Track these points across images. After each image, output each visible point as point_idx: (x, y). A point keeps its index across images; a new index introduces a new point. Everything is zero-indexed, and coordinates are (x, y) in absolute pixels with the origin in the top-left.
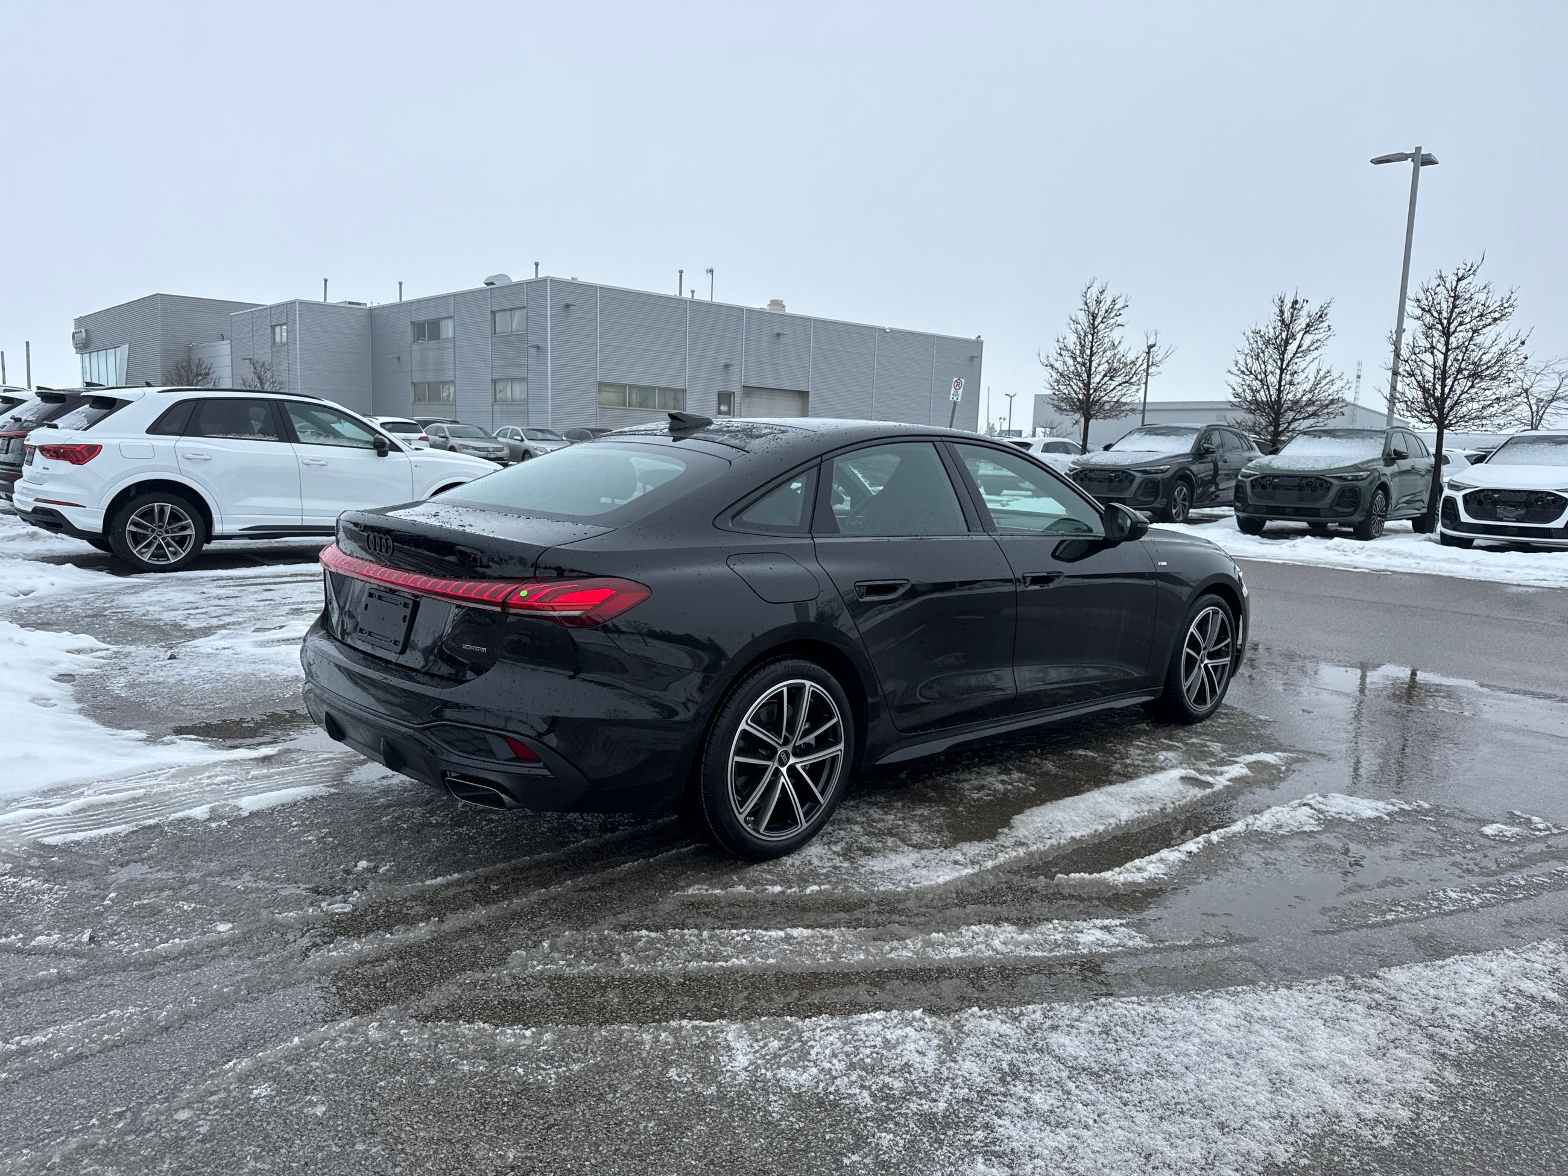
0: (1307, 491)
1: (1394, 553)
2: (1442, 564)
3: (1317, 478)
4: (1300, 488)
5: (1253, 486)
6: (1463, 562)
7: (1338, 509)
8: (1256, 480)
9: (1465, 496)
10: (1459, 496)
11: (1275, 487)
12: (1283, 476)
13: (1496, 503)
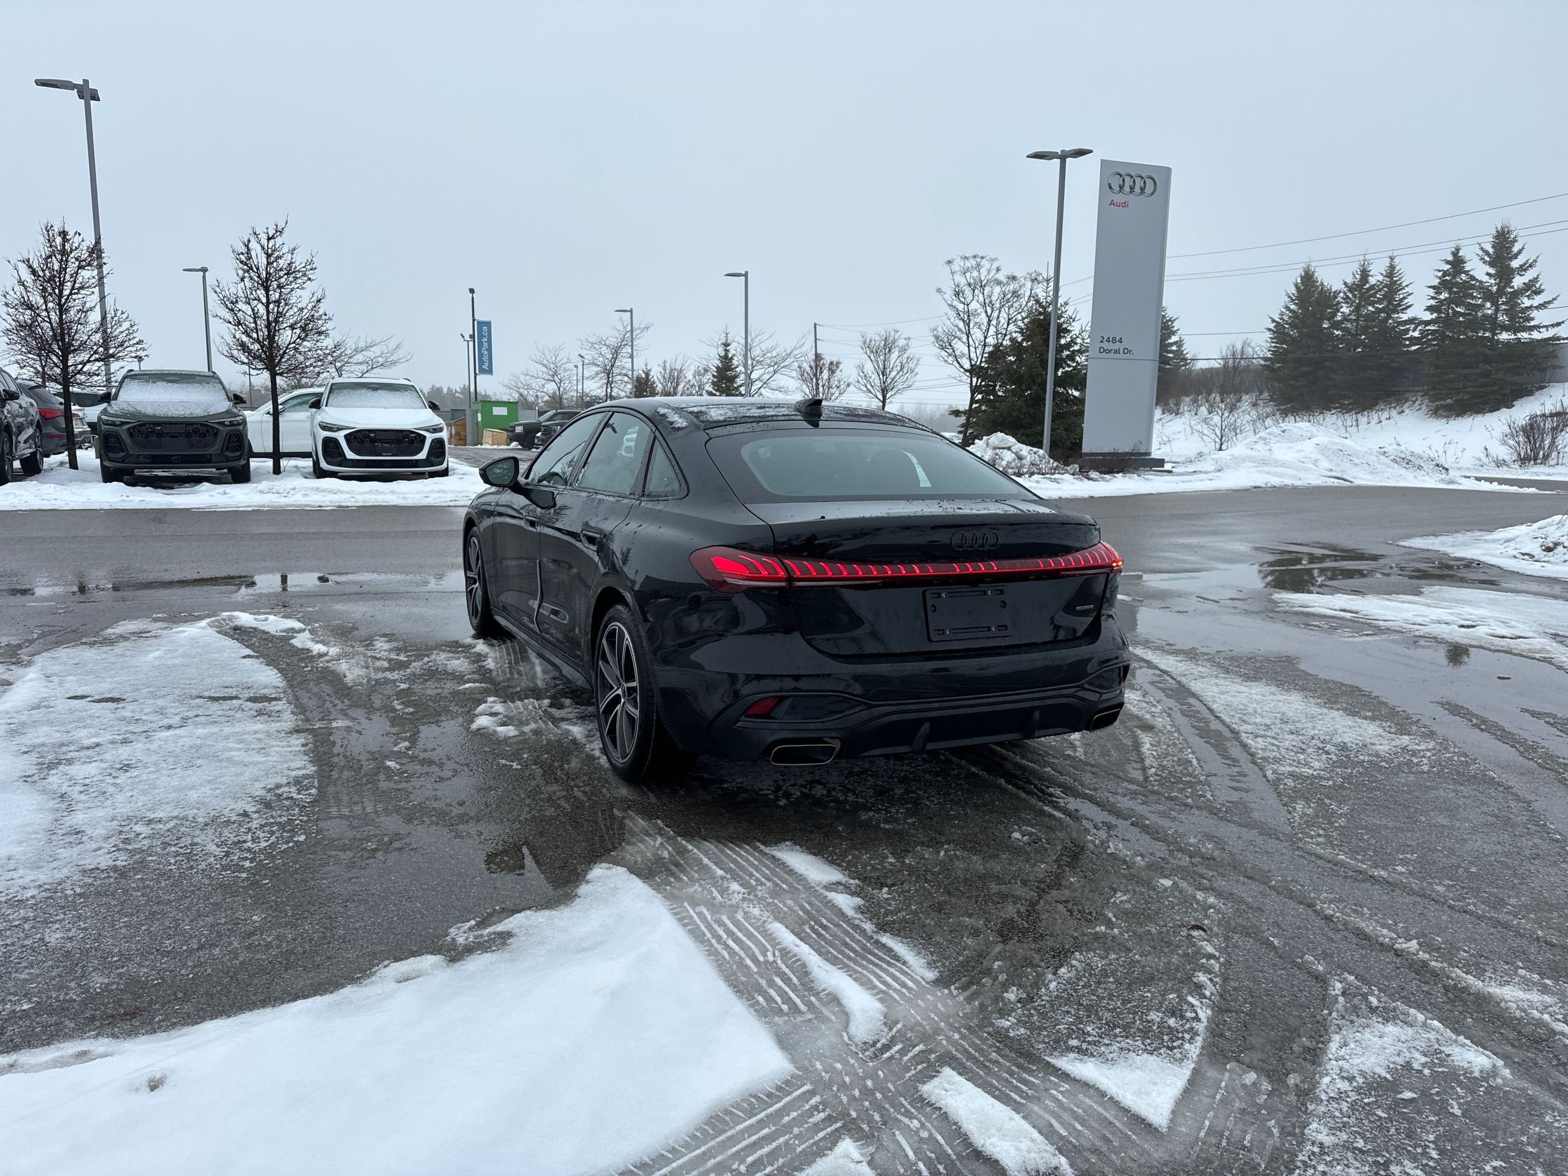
0: (195, 438)
1: (324, 491)
2: (367, 496)
3: (202, 425)
4: (188, 435)
5: (131, 435)
6: (382, 493)
7: (228, 453)
8: (134, 427)
9: (346, 436)
10: (340, 436)
11: (160, 435)
12: (165, 423)
13: (374, 441)
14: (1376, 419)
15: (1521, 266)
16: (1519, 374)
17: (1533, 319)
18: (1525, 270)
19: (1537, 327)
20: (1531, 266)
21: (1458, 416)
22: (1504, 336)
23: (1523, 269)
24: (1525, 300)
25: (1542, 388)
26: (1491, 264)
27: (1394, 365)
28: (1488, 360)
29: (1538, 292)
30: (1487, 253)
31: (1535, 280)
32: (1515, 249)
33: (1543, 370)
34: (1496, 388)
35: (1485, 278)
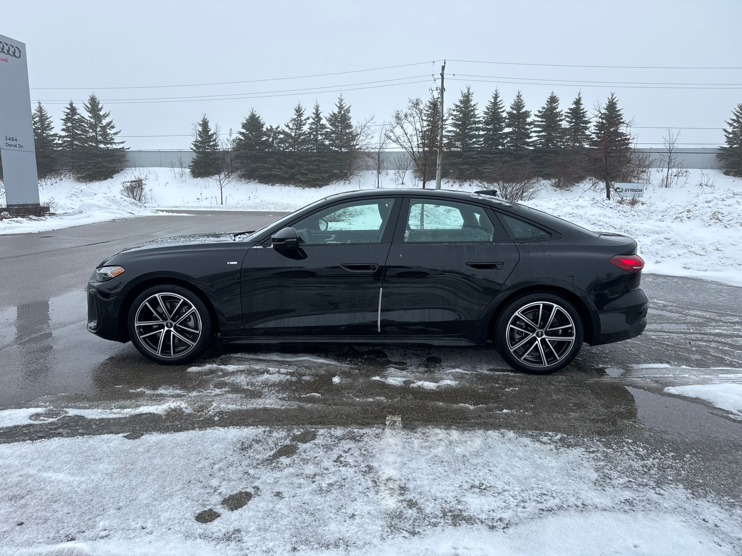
14: (49, 184)
15: (104, 115)
16: (112, 164)
17: (114, 139)
18: (106, 117)
19: (115, 143)
20: (107, 115)
21: (90, 181)
22: (102, 146)
23: (105, 116)
24: (108, 130)
25: (122, 170)
26: (90, 112)
27: (53, 156)
28: (98, 156)
29: (113, 127)
30: (88, 107)
31: (111, 122)
32: (100, 107)
33: (121, 162)
34: (105, 169)
35: (89, 119)
